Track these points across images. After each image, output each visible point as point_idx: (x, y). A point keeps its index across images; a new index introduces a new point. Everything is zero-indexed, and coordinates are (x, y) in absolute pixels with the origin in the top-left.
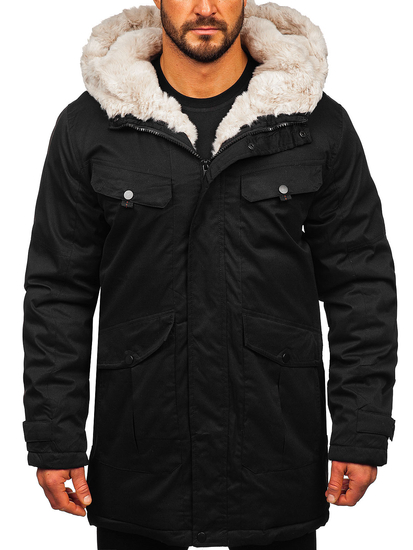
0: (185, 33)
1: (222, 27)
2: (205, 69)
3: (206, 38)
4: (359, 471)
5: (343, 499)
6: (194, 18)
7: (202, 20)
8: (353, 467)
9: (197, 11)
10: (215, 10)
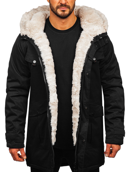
0: (57, 10)
1: (69, 7)
2: (64, 21)
3: (64, 11)
4: (115, 147)
5: (110, 155)
6: (59, 4)
7: (62, 5)
8: (113, 145)
9: (61, 2)
10: (66, 2)
